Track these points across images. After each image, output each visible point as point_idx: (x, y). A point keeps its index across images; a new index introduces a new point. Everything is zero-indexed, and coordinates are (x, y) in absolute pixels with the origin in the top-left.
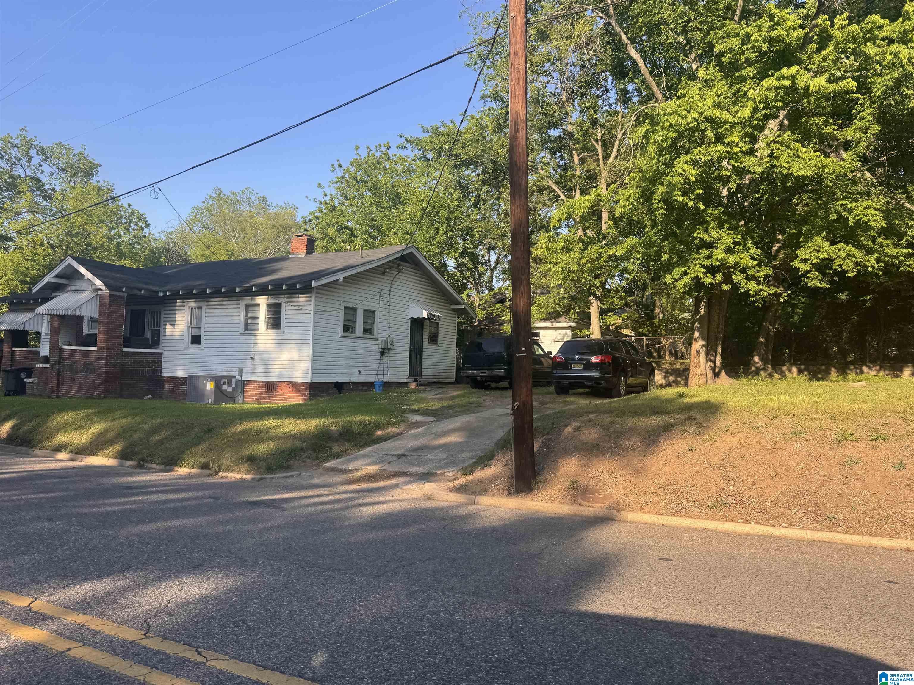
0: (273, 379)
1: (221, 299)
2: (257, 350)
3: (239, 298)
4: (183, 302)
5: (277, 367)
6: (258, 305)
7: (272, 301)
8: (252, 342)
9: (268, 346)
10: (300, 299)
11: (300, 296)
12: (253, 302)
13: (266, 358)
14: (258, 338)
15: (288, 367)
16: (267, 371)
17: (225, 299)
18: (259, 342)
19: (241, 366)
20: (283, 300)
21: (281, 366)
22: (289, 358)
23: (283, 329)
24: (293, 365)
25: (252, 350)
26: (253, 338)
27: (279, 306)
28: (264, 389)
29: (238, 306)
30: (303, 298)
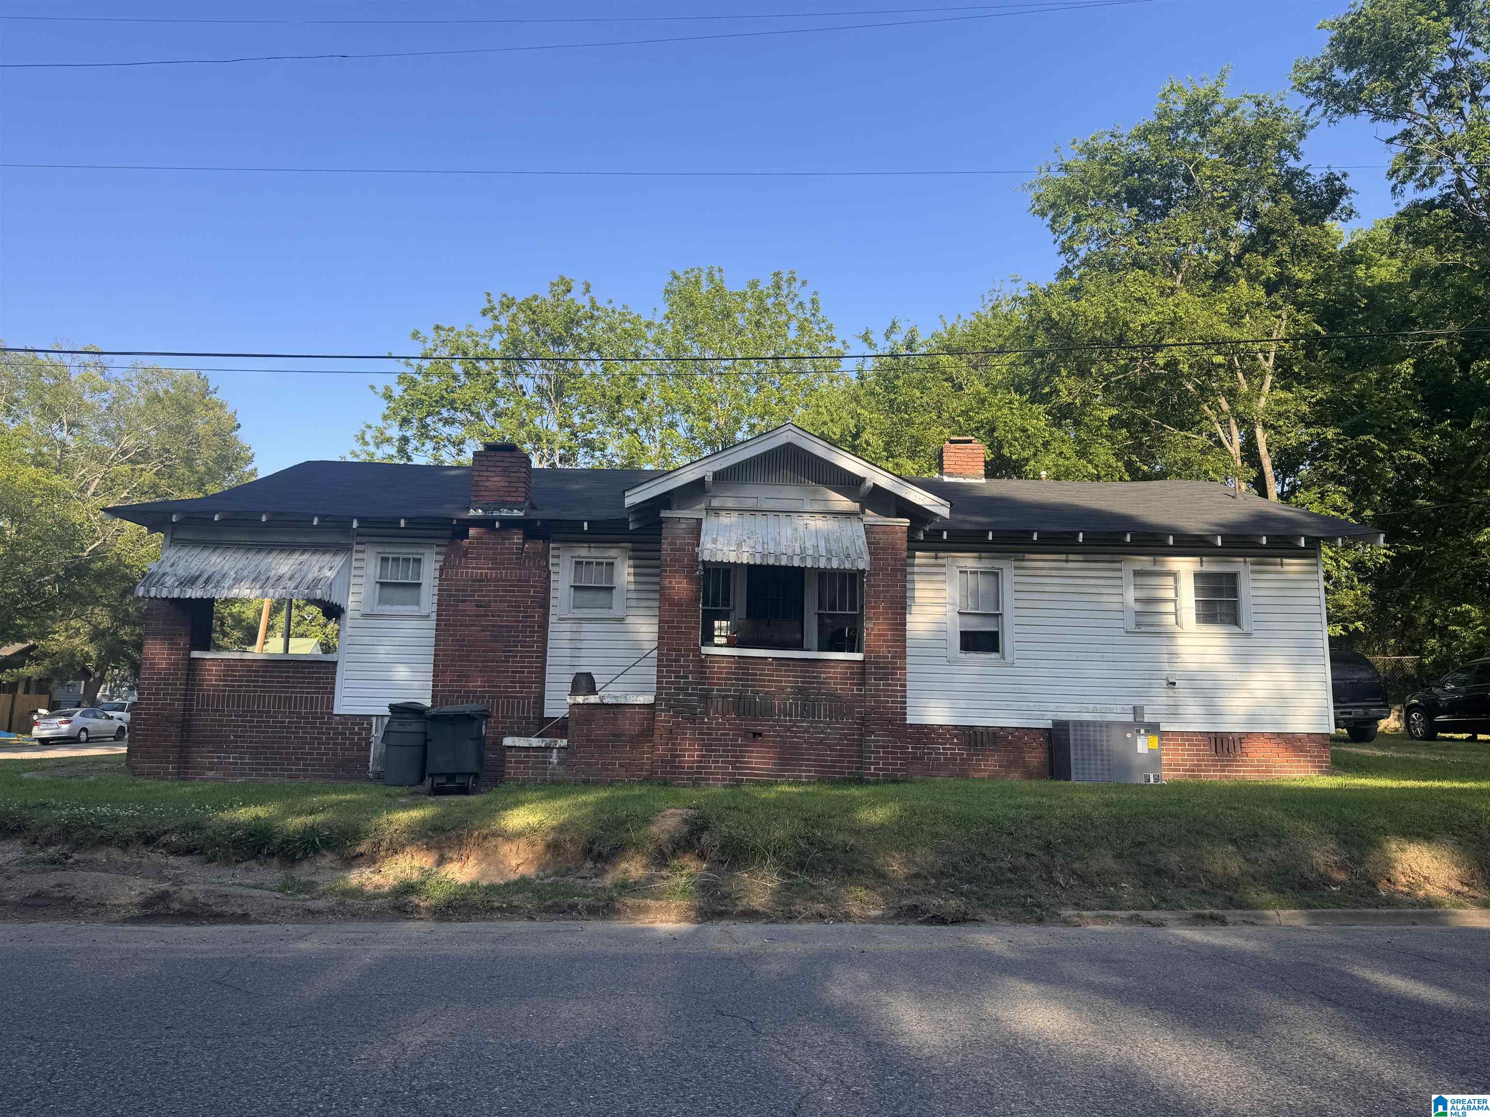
0: (1230, 725)
1: (1063, 557)
2: (1180, 667)
3: (1116, 558)
4: (936, 558)
5: (1239, 702)
6: (1174, 575)
7: (1211, 567)
8: (1165, 649)
9: (1208, 659)
10: (1286, 568)
11: (1286, 561)
12: (1157, 568)
13: (1208, 684)
14: (1180, 641)
15: (1271, 703)
16: (1213, 712)
17: (1071, 557)
18: (1182, 650)
19: (1137, 702)
20: (1241, 567)
21: (1249, 702)
22: (1269, 685)
23: (1246, 628)
24: (1282, 699)
25: (1166, 666)
26: (1165, 641)
27: (1232, 578)
28: (1206, 750)
29: (1118, 574)
30: (1293, 566)
